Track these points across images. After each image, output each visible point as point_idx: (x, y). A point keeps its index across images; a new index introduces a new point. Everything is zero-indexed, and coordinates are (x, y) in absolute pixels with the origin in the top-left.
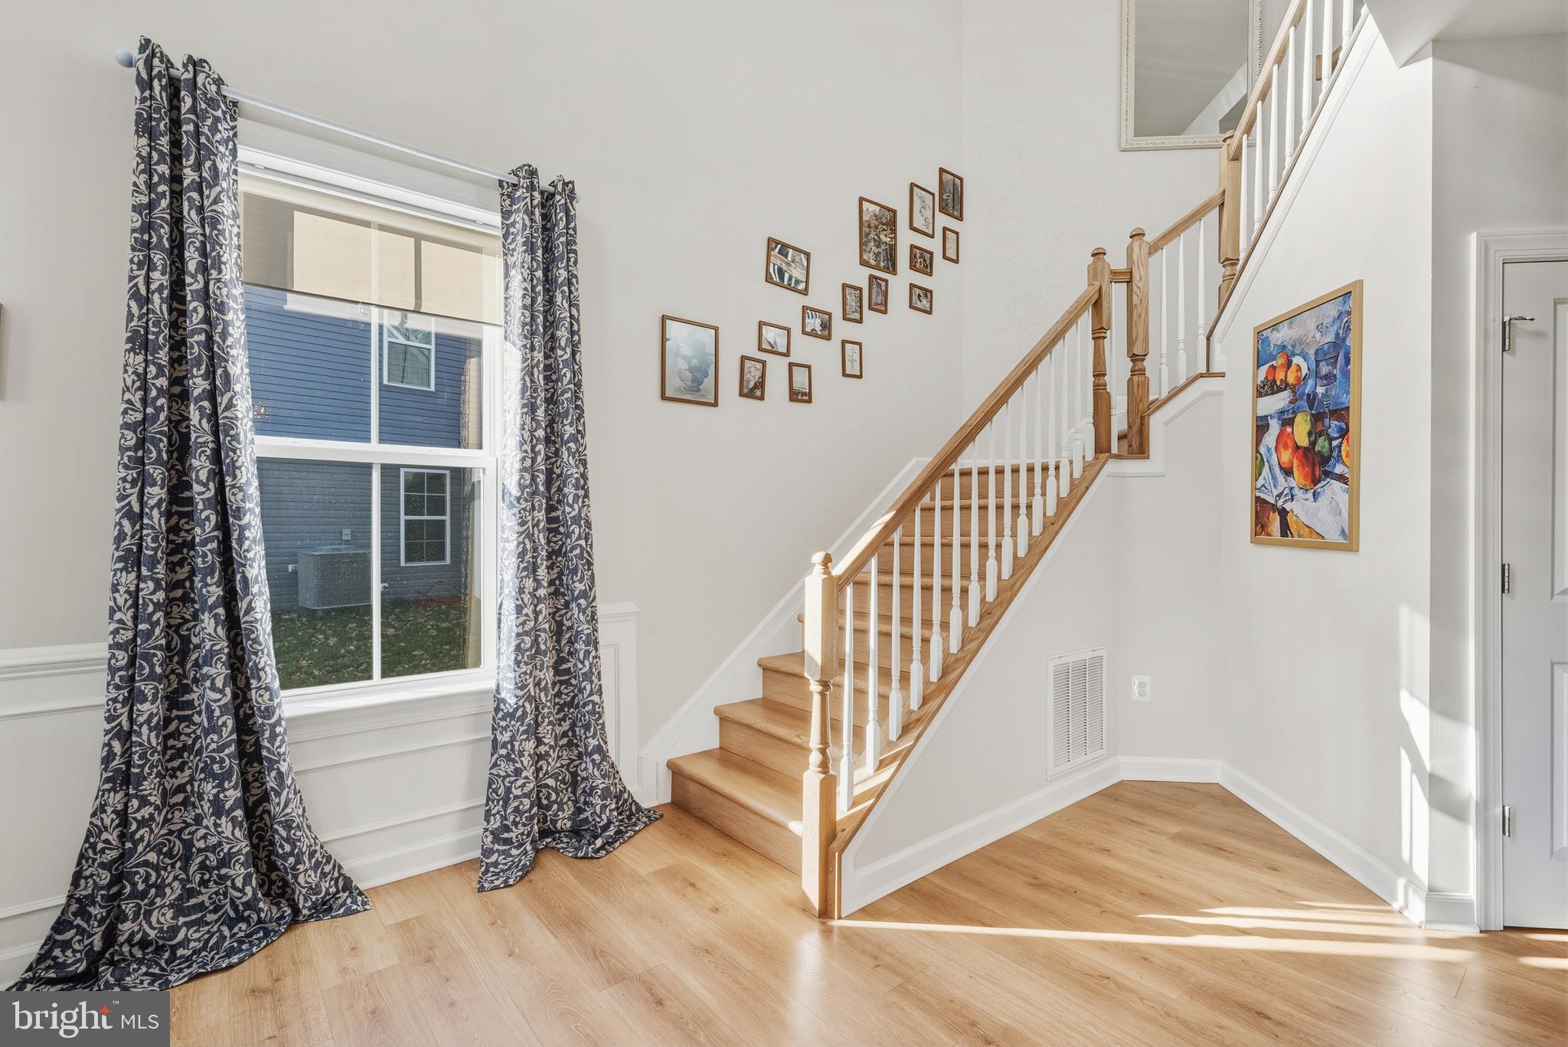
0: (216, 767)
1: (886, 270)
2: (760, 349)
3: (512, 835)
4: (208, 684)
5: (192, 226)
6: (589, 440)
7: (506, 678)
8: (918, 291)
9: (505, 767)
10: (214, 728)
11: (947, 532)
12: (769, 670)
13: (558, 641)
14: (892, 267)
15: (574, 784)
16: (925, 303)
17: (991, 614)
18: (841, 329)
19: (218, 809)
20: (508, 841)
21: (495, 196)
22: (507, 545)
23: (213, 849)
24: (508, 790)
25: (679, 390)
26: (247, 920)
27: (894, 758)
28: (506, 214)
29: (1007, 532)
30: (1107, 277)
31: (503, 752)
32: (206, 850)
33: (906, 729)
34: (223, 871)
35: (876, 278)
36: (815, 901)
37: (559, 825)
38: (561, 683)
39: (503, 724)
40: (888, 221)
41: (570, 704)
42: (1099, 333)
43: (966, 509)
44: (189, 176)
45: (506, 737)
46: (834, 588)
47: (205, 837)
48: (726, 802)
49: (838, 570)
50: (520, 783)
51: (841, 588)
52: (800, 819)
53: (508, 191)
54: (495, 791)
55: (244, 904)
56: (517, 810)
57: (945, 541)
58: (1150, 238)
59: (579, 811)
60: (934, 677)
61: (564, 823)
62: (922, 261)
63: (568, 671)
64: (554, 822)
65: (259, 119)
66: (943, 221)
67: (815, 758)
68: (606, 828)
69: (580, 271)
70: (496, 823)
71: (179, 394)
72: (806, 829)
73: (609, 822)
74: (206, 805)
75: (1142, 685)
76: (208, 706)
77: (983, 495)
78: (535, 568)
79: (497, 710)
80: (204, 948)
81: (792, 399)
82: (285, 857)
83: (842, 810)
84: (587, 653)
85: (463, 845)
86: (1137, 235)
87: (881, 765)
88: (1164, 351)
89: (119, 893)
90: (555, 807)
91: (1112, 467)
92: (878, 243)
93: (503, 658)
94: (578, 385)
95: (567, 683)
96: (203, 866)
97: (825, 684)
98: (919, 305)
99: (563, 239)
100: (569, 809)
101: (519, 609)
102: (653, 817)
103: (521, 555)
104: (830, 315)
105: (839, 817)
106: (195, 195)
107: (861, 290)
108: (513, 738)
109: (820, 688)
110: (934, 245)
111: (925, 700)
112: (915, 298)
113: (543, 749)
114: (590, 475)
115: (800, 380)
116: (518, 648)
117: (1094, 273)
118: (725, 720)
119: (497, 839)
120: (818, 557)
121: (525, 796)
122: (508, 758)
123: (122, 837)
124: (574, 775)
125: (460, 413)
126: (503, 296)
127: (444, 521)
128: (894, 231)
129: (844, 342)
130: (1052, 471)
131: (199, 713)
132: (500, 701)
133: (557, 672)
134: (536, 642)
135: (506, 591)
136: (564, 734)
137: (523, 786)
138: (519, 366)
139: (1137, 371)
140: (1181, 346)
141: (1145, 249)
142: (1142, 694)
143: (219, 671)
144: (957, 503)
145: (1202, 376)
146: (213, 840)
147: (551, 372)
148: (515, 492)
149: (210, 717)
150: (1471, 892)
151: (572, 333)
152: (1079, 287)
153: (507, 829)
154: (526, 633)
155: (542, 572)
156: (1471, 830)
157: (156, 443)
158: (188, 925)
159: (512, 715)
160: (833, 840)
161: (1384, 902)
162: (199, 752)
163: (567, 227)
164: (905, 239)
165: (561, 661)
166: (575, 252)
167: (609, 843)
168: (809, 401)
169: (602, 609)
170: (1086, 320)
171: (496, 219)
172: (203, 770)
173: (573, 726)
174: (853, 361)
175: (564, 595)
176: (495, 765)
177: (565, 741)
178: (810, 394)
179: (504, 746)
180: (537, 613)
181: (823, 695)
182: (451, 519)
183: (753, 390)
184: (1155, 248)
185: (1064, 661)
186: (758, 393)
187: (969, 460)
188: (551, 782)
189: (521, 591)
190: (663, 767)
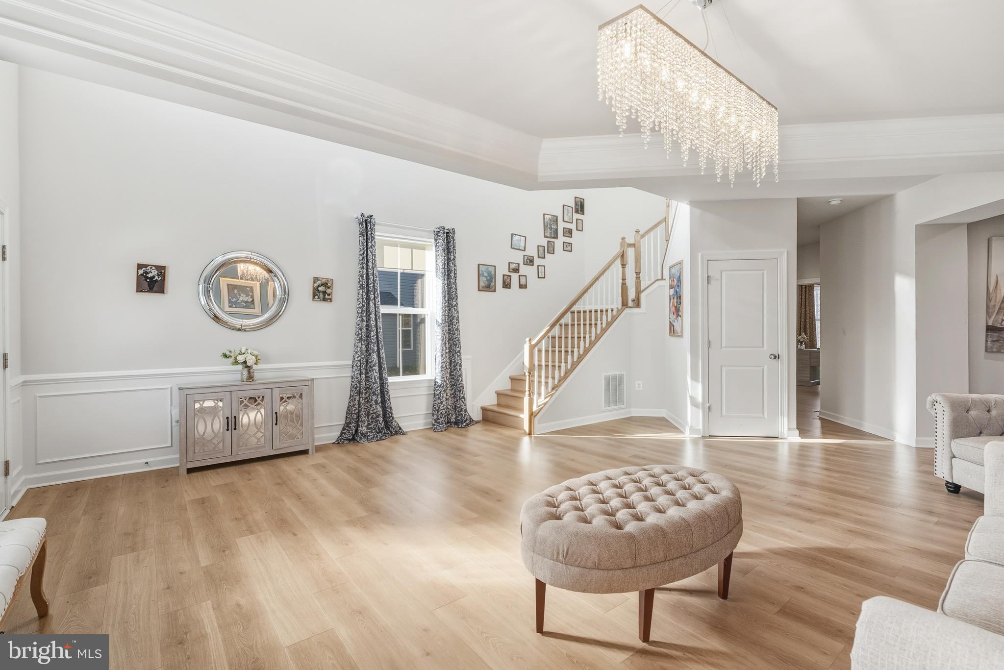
0: (376, 392)
1: (554, 238)
2: (509, 271)
3: (440, 421)
4: (374, 371)
5: (370, 257)
6: (459, 306)
7: (437, 376)
8: (566, 244)
9: (438, 401)
10: (376, 382)
11: (573, 333)
12: (513, 379)
13: (451, 366)
14: (556, 237)
15: (455, 409)
16: (569, 248)
17: (581, 358)
18: (537, 261)
19: (376, 402)
20: (439, 423)
21: (433, 235)
22: (438, 337)
23: (375, 413)
24: (439, 408)
25: (483, 287)
26: (381, 432)
27: (549, 396)
28: (436, 240)
29: (588, 332)
30: (626, 245)
31: (437, 397)
32: (373, 413)
33: (553, 389)
34: (377, 419)
35: (550, 241)
36: (527, 431)
37: (452, 420)
38: (452, 378)
39: (437, 389)
40: (555, 220)
41: (454, 385)
42: (624, 266)
43: (579, 325)
44: (370, 244)
45: (438, 392)
46: (532, 348)
47: (373, 410)
48: (500, 415)
49: (533, 343)
50: (442, 405)
51: (534, 348)
52: (523, 414)
53: (437, 234)
54: (435, 408)
55: (382, 428)
56: (441, 413)
57: (572, 336)
58: (641, 233)
59: (457, 417)
60: (562, 375)
61: (453, 420)
62: (569, 232)
63: (453, 375)
64: (450, 419)
65: (380, 224)
66: (576, 216)
67: (527, 393)
68: (465, 421)
69: (456, 255)
70: (435, 417)
71: (368, 299)
72: (525, 416)
73: (467, 420)
74: (373, 402)
75: (639, 384)
76: (374, 377)
77: (585, 320)
78: (445, 343)
79: (435, 385)
80: (373, 438)
81: (520, 288)
82: (389, 418)
83: (535, 409)
84: (460, 369)
85: (426, 424)
86: (637, 232)
87: (546, 398)
88: (646, 271)
89: (358, 420)
90: (451, 415)
91: (627, 311)
92: (551, 229)
93: (437, 370)
94: (456, 289)
95: (453, 378)
96: (372, 418)
97: (530, 373)
98: (567, 249)
99: (452, 247)
100: (454, 416)
101: (442, 355)
102: (477, 422)
103: (443, 340)
104: (533, 257)
105: (534, 410)
106: (371, 249)
107: (544, 247)
108: (440, 393)
109: (528, 374)
110: (573, 226)
111: (559, 381)
112: (565, 247)
113: (447, 397)
114: (459, 316)
115: (523, 281)
116: (442, 366)
117: (622, 245)
118: (499, 394)
119: (436, 422)
120: (527, 339)
121: (444, 409)
122: (439, 398)
123: (359, 407)
124: (456, 406)
125: (414, 295)
126: (435, 264)
127: (410, 330)
128: (557, 224)
129: (538, 266)
130: (604, 313)
131: (371, 379)
132: (436, 382)
133: (450, 375)
134: (446, 366)
135: (438, 350)
136: (453, 394)
137: (443, 406)
138: (441, 285)
139: (638, 278)
140: (652, 269)
141: (640, 236)
142: (639, 387)
143: (377, 368)
144: (576, 323)
145: (660, 280)
146: (375, 411)
147: (449, 285)
148: (441, 322)
149: (375, 380)
150: (701, 427)
151: (455, 274)
152: (617, 250)
153: (438, 419)
154: (444, 362)
155: (447, 344)
156: (701, 411)
157: (364, 311)
158: (370, 432)
159: (440, 386)
160: (532, 415)
161: (683, 433)
162: (372, 389)
163: (453, 243)
164: (561, 225)
165: (451, 372)
166: (455, 250)
167: (468, 425)
168: (526, 288)
169: (463, 357)
170: (619, 262)
171: (433, 241)
172: (372, 393)
173: (455, 391)
174: (542, 272)
175: (452, 352)
176: (435, 401)
177: (453, 396)
178: (526, 285)
179: (438, 395)
180: (446, 357)
181: (529, 376)
182: (413, 329)
183: (506, 285)
184: (643, 236)
185: (608, 374)
186: (508, 286)
187: (575, 308)
188: (449, 407)
189: (443, 350)
190: (479, 409)
